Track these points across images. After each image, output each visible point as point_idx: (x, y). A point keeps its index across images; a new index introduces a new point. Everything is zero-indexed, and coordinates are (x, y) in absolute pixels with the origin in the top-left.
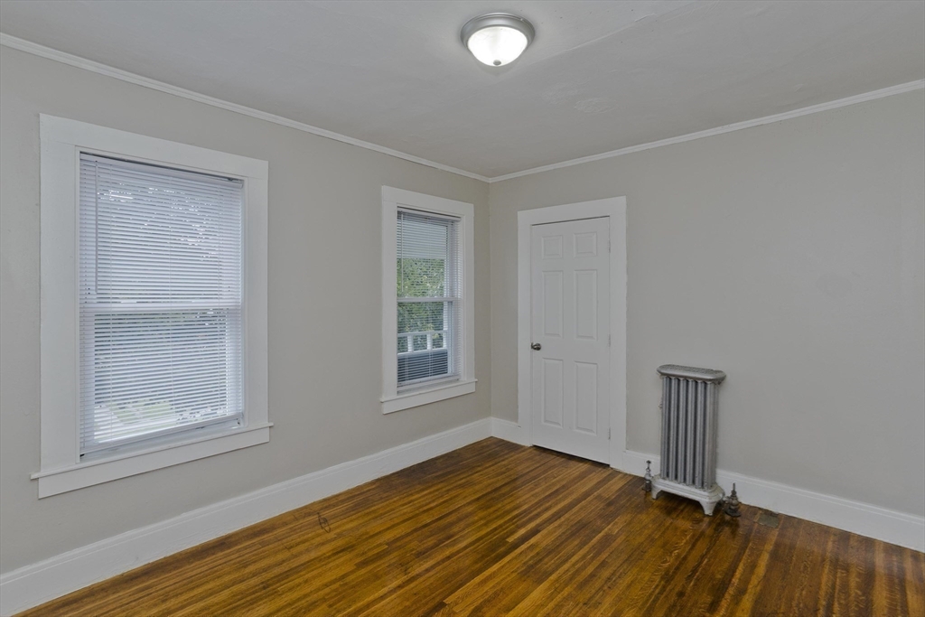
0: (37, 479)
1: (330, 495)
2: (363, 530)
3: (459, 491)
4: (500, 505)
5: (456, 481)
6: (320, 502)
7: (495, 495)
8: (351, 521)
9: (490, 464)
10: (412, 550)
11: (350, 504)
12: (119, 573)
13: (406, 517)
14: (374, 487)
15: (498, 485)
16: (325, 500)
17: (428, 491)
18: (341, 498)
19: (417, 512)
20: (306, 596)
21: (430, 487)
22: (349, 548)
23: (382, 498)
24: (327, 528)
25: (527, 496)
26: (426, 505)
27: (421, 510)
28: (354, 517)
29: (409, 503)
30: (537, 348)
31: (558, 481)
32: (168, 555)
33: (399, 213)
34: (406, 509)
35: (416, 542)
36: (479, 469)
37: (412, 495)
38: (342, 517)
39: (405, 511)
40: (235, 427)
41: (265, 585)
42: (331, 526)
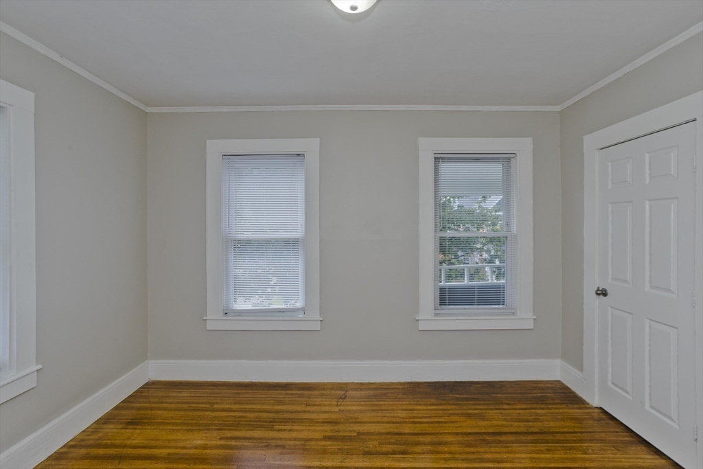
0: (206, 320)
1: (367, 381)
2: (356, 415)
3: (462, 419)
4: (483, 450)
5: (470, 409)
6: (357, 384)
7: (490, 438)
8: (358, 405)
9: (523, 406)
10: (367, 447)
11: (371, 393)
12: (238, 381)
13: (394, 420)
14: (401, 387)
15: (505, 430)
16: (361, 383)
17: (436, 407)
18: (372, 386)
19: (407, 420)
20: (280, 439)
21: (441, 404)
22: (334, 422)
23: (396, 398)
24: (339, 403)
25: (524, 456)
26: (420, 418)
27: (412, 420)
28: (363, 403)
29: (410, 410)
30: (603, 293)
31: (584, 460)
32: (261, 381)
33: (435, 158)
34: (402, 414)
35: (376, 443)
36: (506, 407)
37: (420, 405)
38: (356, 400)
39: (399, 415)
40: (301, 316)
41: (273, 421)
42: (343, 403)
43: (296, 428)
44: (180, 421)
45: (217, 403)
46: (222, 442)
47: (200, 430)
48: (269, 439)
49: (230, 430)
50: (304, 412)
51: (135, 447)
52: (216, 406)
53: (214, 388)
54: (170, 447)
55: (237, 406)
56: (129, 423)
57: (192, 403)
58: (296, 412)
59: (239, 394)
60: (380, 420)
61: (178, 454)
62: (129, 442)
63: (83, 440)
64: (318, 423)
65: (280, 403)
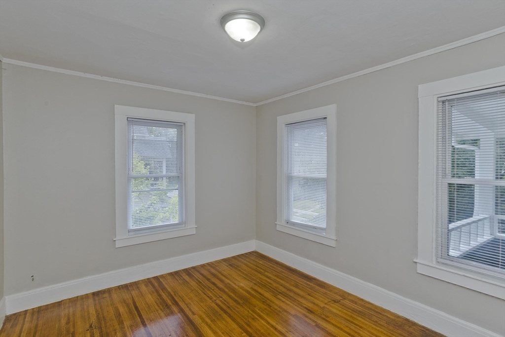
2: (330, 315)
11: (361, 309)
20: (273, 303)
22: (311, 311)
23: (376, 322)
24: (329, 303)
28: (345, 311)
40: (324, 234)
41: (281, 293)
42: (332, 305)
43: (287, 302)
44: (245, 272)
45: (268, 272)
46: (250, 290)
47: (248, 280)
48: (268, 299)
49: (259, 287)
50: (302, 297)
51: (222, 275)
52: (266, 273)
53: (276, 264)
54: (231, 281)
55: (275, 278)
56: (230, 265)
57: (258, 267)
58: (298, 295)
59: (282, 272)
60: (342, 327)
61: (230, 285)
62: (223, 272)
63: (213, 264)
64: (302, 306)
65: (297, 286)
